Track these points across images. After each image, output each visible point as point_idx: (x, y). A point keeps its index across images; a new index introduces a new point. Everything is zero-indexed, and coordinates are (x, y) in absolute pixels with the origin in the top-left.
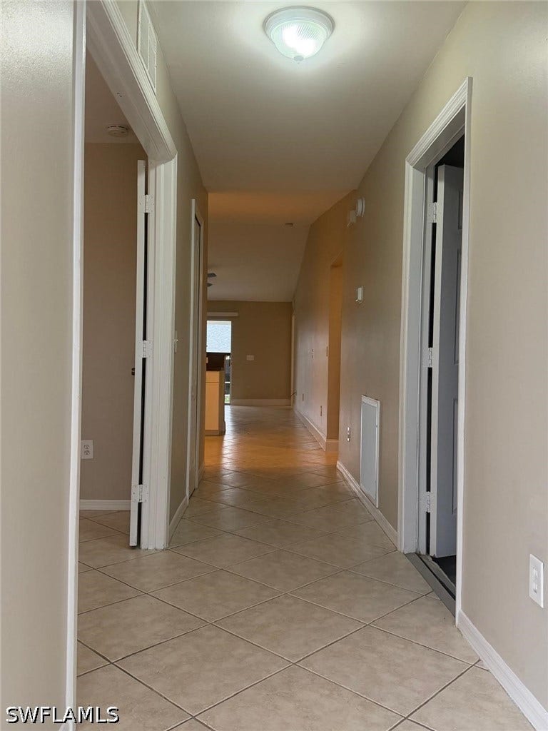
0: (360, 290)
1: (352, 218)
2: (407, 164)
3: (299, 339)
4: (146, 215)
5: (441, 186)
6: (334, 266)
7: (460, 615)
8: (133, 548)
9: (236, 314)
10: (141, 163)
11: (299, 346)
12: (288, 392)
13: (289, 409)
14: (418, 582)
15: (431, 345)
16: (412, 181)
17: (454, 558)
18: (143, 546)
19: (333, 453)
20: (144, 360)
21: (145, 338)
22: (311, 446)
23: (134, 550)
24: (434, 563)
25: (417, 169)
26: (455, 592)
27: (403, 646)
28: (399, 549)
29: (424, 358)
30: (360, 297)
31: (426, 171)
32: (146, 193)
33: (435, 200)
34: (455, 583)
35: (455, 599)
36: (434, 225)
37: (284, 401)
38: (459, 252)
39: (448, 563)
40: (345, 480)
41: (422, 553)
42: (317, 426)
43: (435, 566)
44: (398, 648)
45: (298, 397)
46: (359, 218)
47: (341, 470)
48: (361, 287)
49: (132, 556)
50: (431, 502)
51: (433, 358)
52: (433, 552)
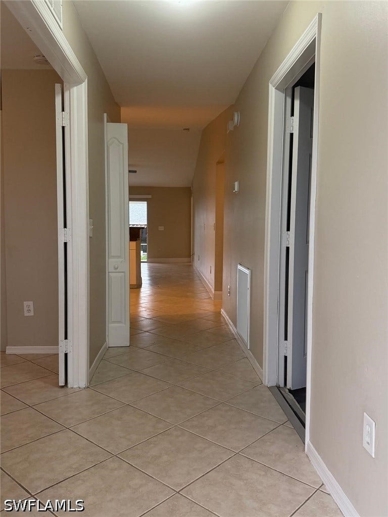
0: (236, 184)
1: (231, 127)
2: (270, 85)
3: (196, 215)
4: (63, 128)
5: (297, 103)
6: (219, 163)
7: (308, 445)
8: (62, 387)
9: (150, 197)
10: (58, 87)
11: (196, 219)
12: (188, 253)
13: (190, 265)
14: (277, 412)
15: (288, 229)
16: (274, 99)
17: (304, 390)
18: (69, 385)
19: (218, 301)
20: (65, 244)
21: (65, 226)
22: (204, 295)
23: (63, 389)
24: (290, 394)
25: (278, 90)
26: (305, 420)
27: (263, 473)
28: (263, 382)
29: (283, 240)
30: (236, 189)
31: (285, 91)
32: (63, 110)
33: (292, 115)
34: (305, 412)
35: (305, 428)
36: (292, 135)
37: (186, 260)
38: (311, 156)
39: (300, 394)
40: (226, 324)
41: (281, 386)
42: (208, 280)
43: (291, 397)
44: (260, 475)
45: (196, 258)
46: (235, 127)
47: (224, 316)
48: (237, 181)
49: (61, 393)
50: (288, 348)
51: (290, 239)
52: (289, 385)
